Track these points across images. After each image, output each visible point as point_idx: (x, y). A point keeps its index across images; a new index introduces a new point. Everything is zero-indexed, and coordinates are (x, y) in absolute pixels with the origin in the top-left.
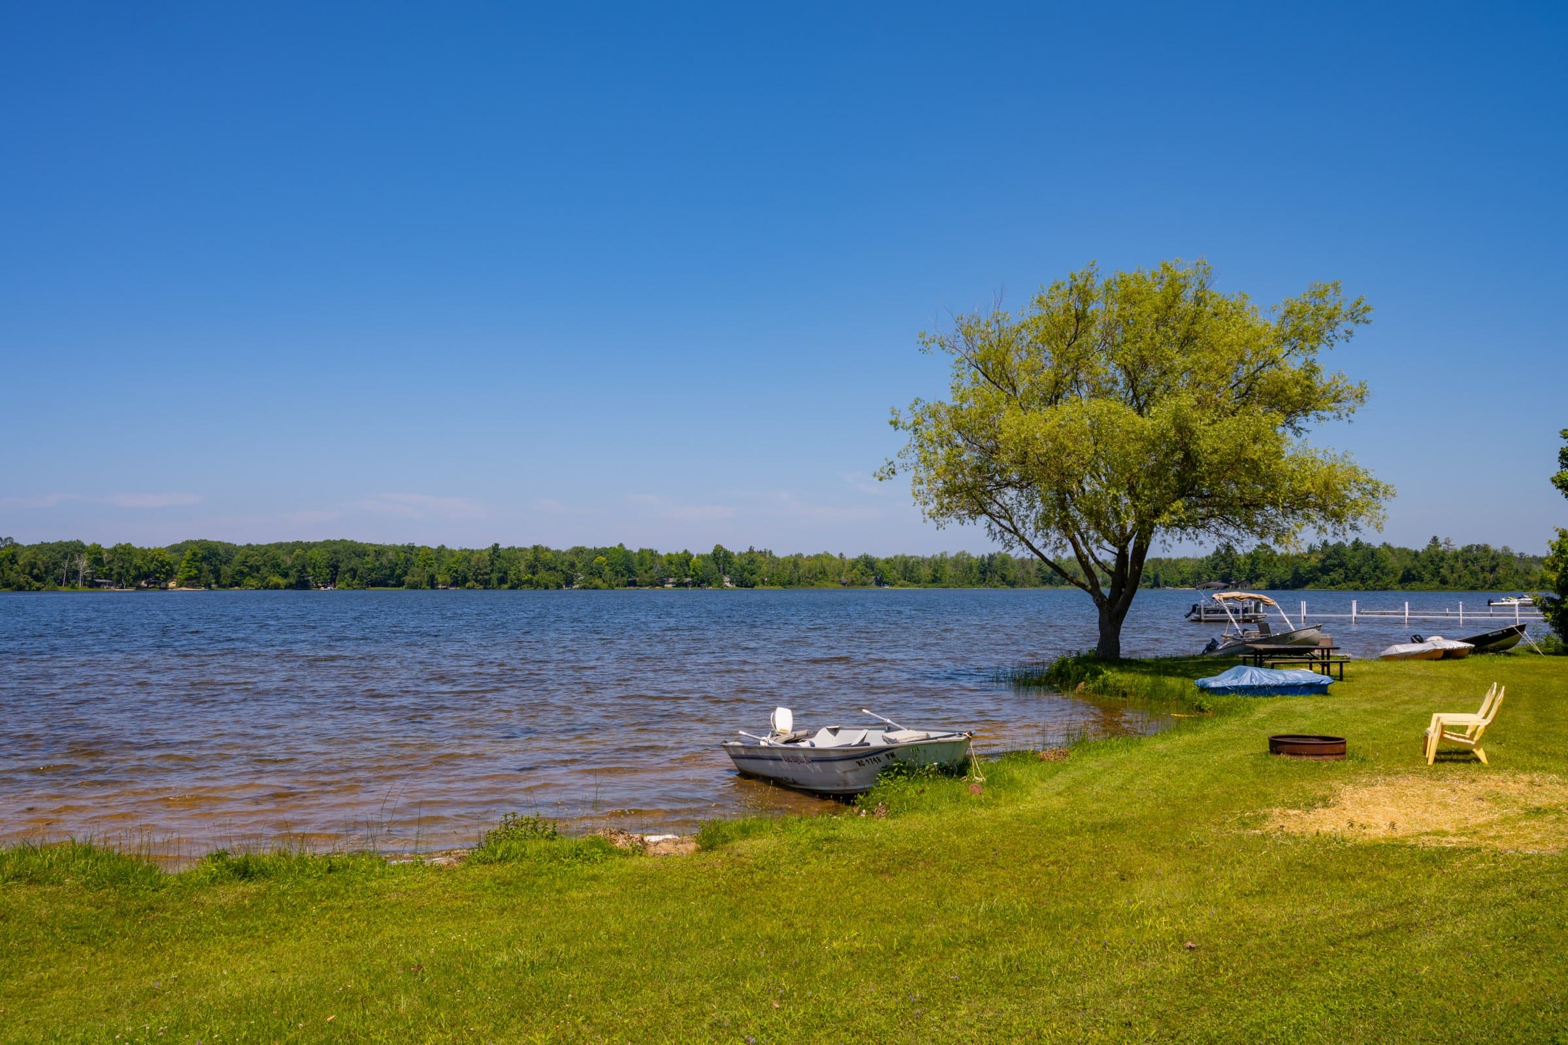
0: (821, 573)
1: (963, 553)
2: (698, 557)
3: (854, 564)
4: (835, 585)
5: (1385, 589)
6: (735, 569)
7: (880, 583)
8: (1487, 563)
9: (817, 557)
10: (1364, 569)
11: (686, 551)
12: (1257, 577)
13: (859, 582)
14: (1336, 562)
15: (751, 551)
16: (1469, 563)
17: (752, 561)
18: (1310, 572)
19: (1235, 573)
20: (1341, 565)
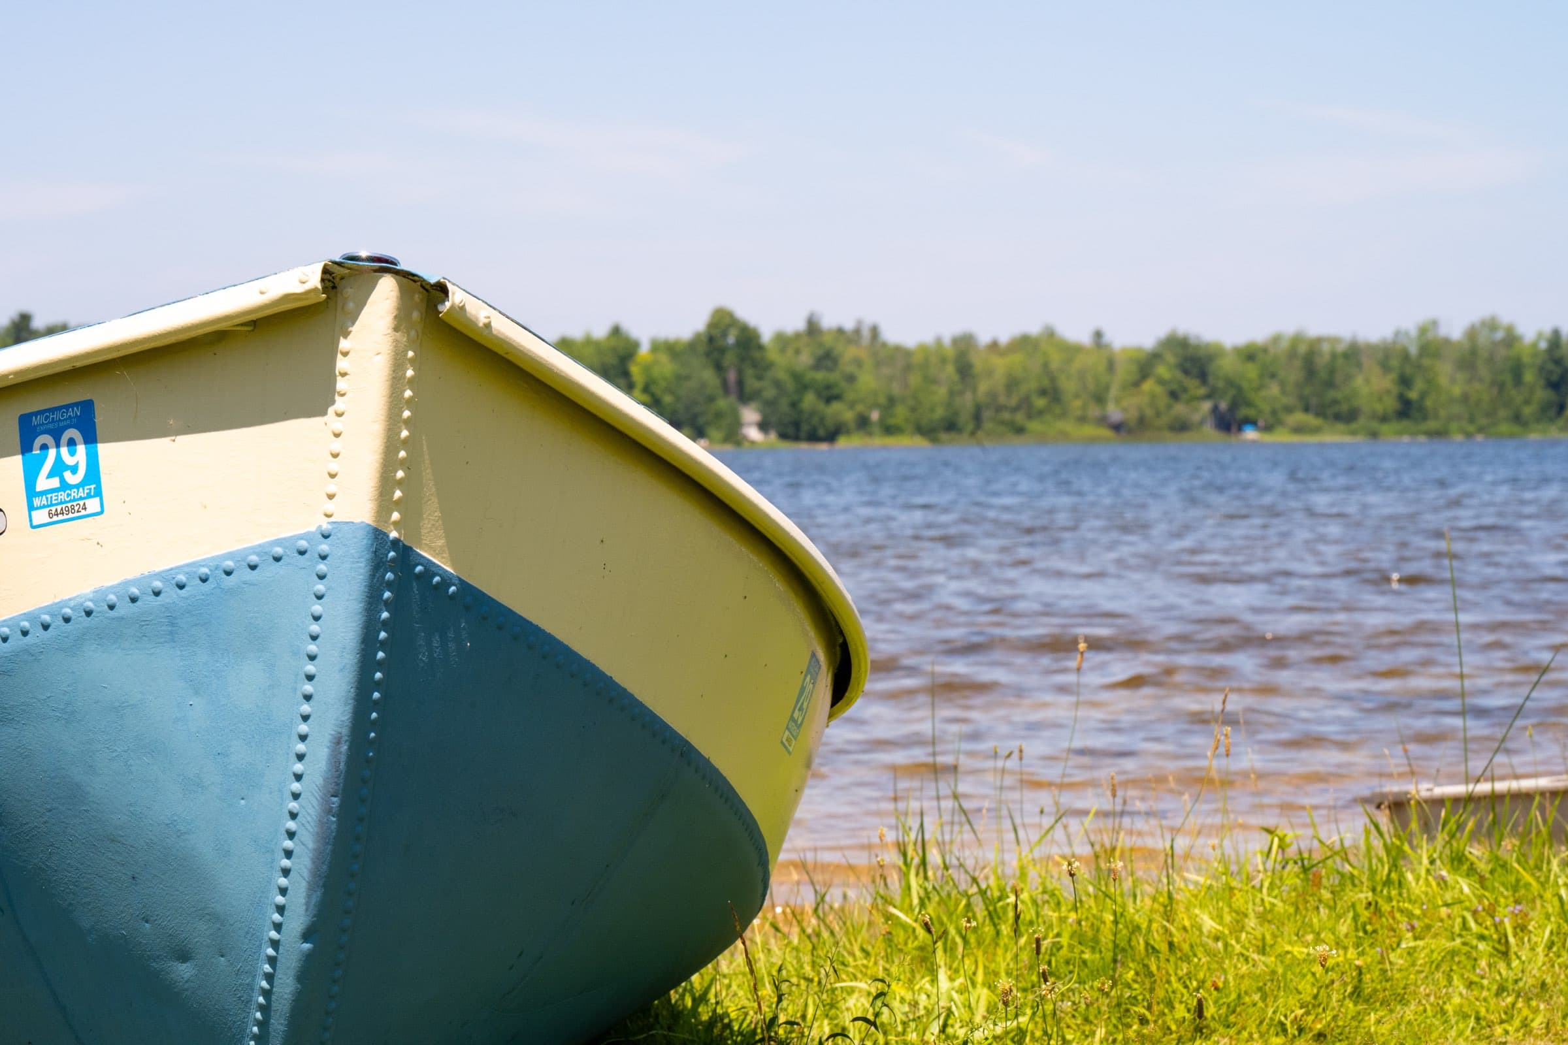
0: (1043, 392)
1: (1492, 325)
2: (656, 347)
3: (1145, 365)
4: (1089, 430)
6: (778, 384)
7: (1228, 423)
9: (1024, 343)
11: (616, 331)
13: (1165, 420)
15: (813, 328)
17: (826, 359)
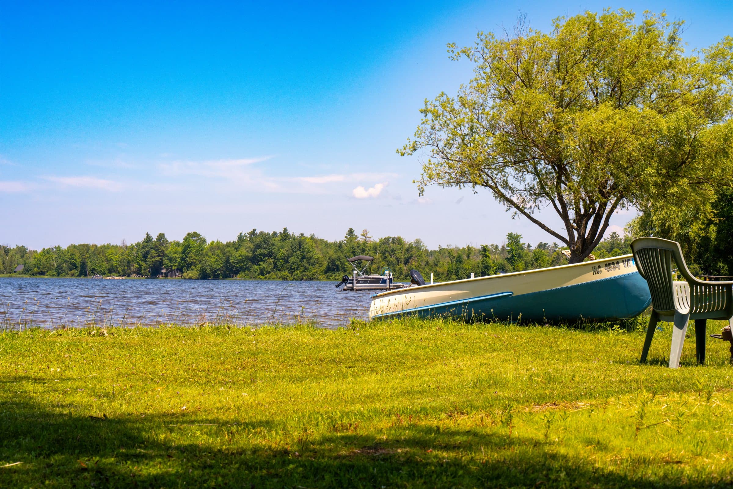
5: (311, 279)
8: (403, 257)
10: (292, 260)
12: (189, 266)
14: (266, 252)
16: (387, 254)
18: (241, 261)
19: (165, 261)
20: (270, 255)
